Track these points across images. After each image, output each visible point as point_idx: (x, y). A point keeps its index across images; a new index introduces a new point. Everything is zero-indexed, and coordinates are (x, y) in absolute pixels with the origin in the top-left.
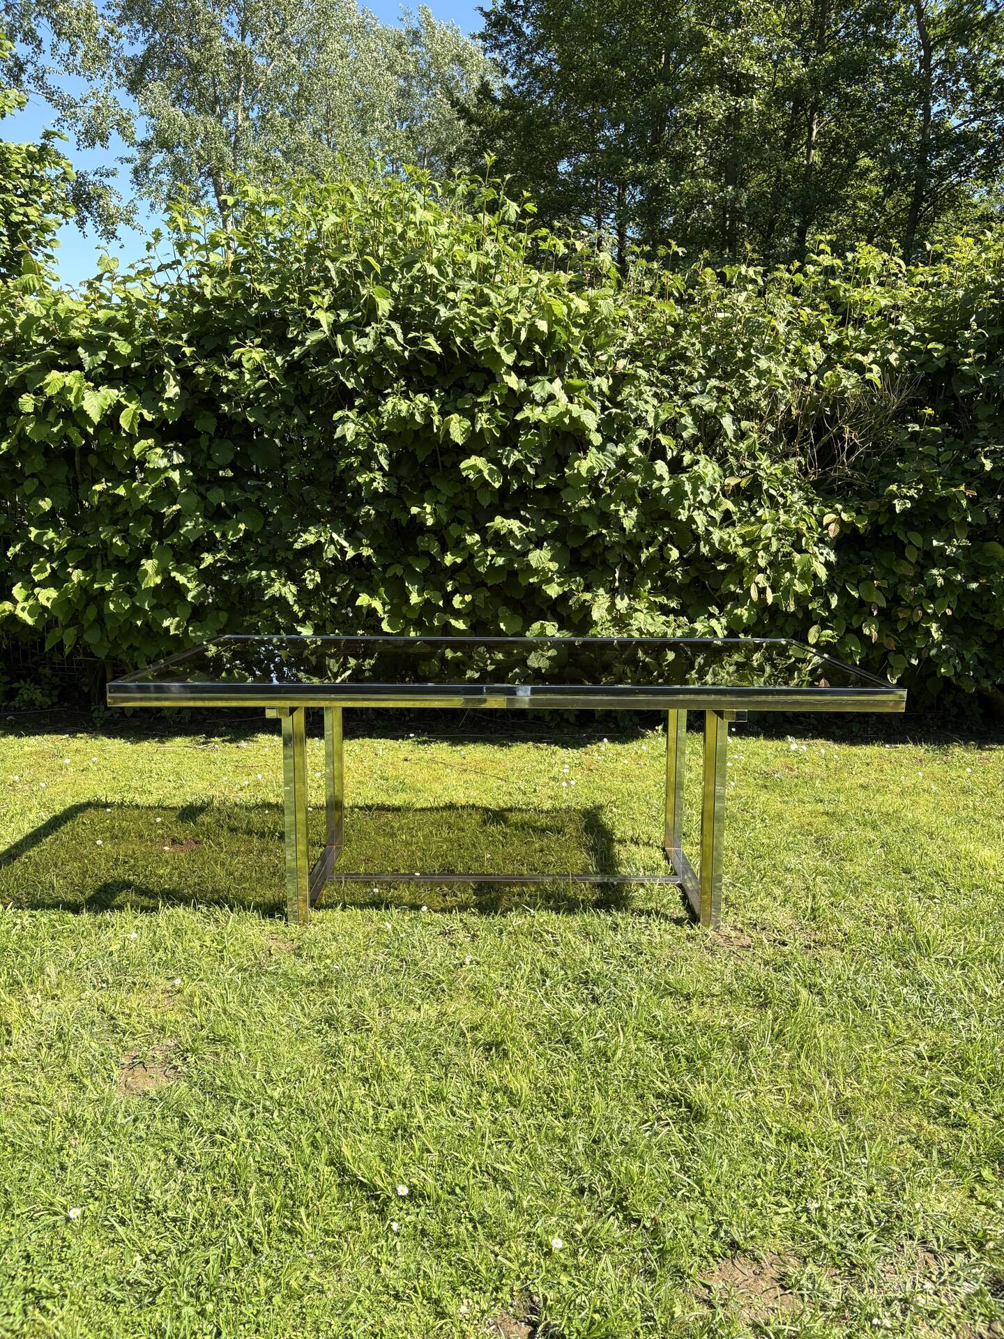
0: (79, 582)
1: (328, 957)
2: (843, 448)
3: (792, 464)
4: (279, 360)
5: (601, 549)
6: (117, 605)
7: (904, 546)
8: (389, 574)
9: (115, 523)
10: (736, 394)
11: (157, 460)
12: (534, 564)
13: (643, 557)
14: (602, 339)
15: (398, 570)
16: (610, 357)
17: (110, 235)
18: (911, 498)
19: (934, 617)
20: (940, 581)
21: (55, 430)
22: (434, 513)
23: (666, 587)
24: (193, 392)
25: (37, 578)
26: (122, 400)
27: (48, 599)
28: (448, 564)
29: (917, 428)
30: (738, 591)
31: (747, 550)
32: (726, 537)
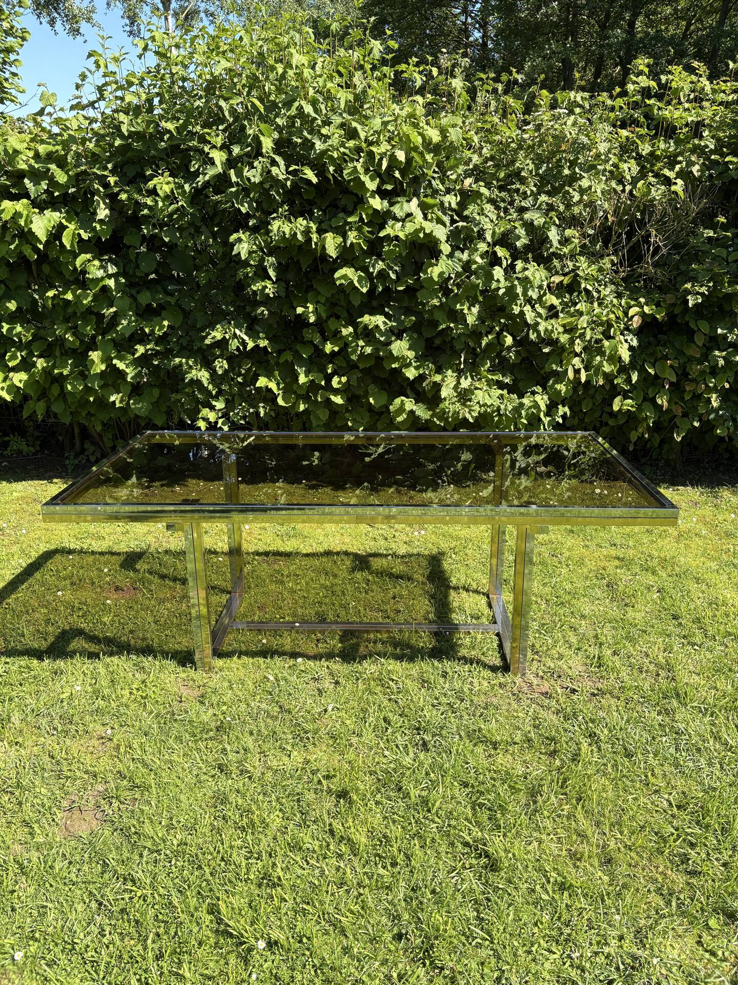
0: (43, 368)
1: (225, 704)
2: (648, 249)
3: (606, 263)
4: (187, 187)
5: (450, 339)
6: (74, 387)
7: (694, 332)
8: (281, 360)
9: (67, 320)
10: (562, 208)
11: (95, 271)
12: (395, 353)
13: (484, 343)
14: (452, 162)
15: (288, 356)
16: (459, 175)
17: (76, 32)
18: (702, 294)
19: (715, 390)
20: (721, 362)
21: (12, 247)
22: (316, 311)
23: (502, 365)
24: (120, 213)
25: (11, 364)
26: (63, 221)
27: (20, 381)
28: (328, 352)
29: (711, 233)
30: (559, 369)
31: (567, 336)
32: (550, 328)
